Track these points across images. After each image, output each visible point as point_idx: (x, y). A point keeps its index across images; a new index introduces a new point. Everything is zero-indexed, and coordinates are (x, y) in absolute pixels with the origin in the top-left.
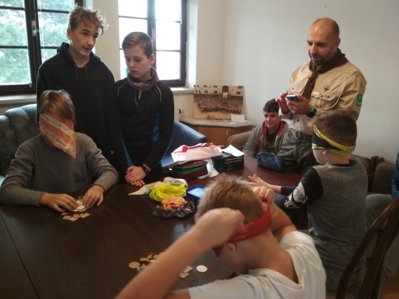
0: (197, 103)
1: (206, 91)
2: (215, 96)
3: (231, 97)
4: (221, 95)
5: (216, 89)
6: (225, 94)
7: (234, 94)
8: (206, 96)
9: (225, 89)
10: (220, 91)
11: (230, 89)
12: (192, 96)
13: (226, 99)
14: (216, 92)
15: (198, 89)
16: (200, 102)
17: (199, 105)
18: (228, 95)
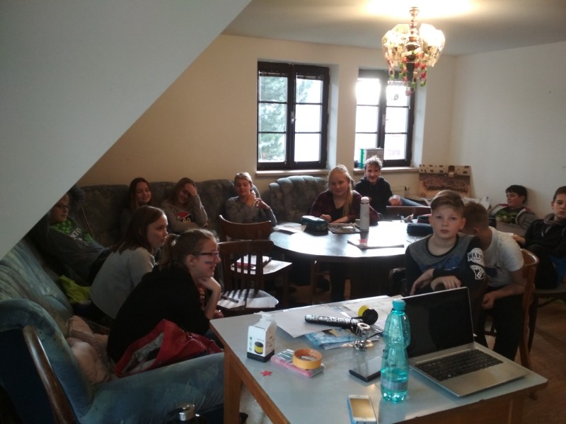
0: (422, 182)
1: (432, 171)
2: (441, 175)
3: (457, 177)
4: (447, 174)
5: (441, 169)
6: (451, 174)
7: (460, 173)
8: (432, 174)
9: (451, 168)
10: (445, 170)
11: (456, 169)
12: (417, 175)
13: (452, 178)
14: (442, 171)
15: (423, 168)
16: (426, 180)
17: (424, 183)
18: (455, 175)
